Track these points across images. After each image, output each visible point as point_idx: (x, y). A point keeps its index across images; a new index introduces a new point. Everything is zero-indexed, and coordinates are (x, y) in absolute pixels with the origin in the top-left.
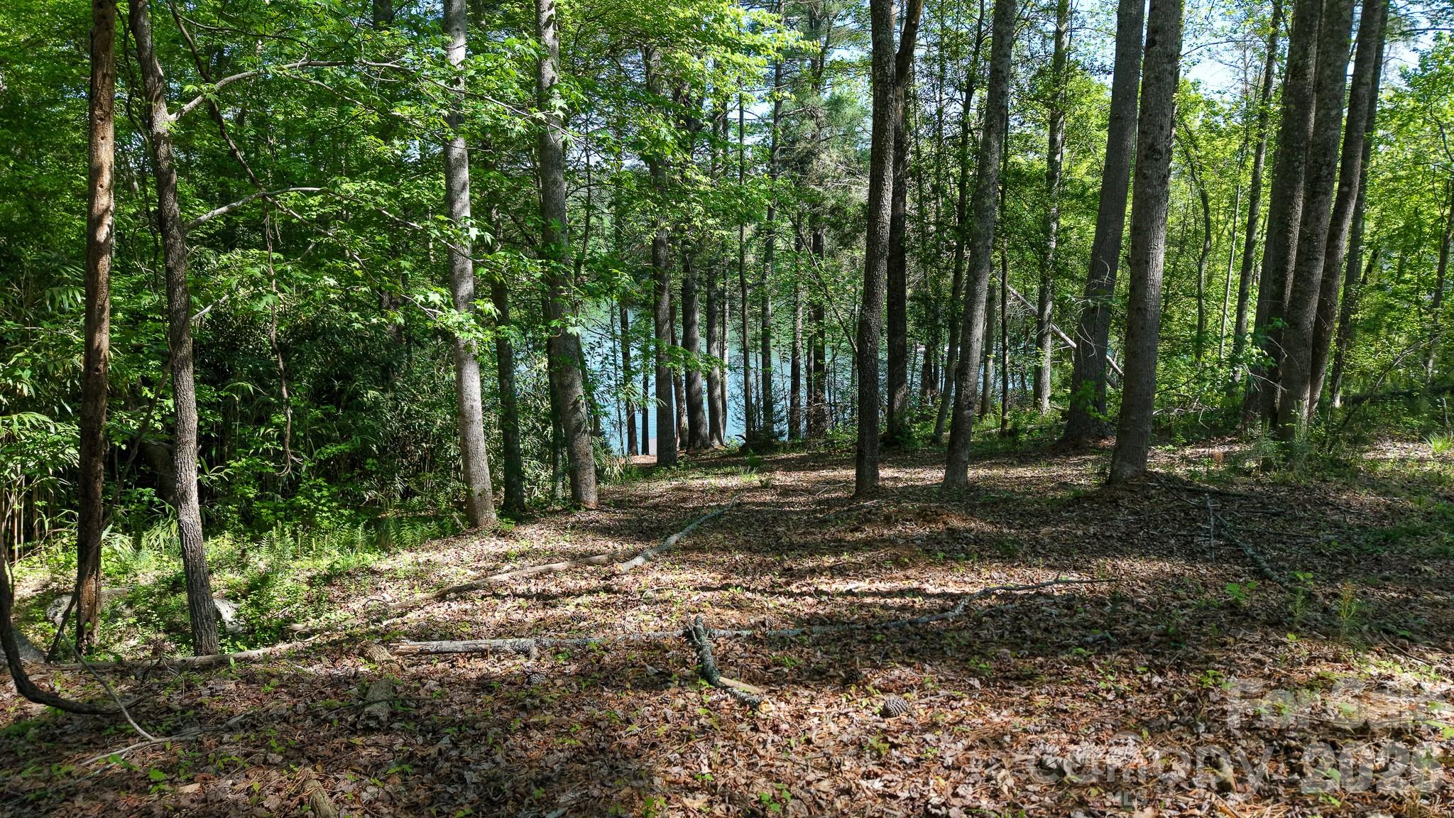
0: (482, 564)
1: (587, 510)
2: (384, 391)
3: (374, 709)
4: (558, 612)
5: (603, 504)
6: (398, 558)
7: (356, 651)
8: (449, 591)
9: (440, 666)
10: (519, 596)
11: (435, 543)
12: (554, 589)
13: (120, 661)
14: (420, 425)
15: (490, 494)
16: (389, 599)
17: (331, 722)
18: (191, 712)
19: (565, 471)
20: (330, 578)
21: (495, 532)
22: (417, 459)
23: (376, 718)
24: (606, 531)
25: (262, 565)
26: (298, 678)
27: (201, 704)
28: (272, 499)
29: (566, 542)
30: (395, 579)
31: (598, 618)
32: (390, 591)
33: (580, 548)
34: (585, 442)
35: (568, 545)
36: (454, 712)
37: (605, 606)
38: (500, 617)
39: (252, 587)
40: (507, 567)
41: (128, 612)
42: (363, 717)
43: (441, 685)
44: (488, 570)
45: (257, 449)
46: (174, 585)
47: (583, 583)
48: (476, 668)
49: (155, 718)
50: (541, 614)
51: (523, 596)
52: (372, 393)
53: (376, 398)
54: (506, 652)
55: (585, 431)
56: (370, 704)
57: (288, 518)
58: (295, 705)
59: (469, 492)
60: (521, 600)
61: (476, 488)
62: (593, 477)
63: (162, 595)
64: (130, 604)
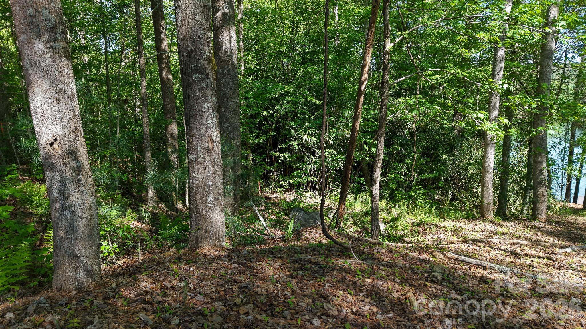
0: (484, 233)
1: (540, 222)
2: (450, 156)
3: (436, 274)
4: (522, 261)
5: (548, 221)
6: (448, 223)
7: (429, 252)
8: (469, 240)
9: (464, 267)
10: (502, 250)
11: (464, 220)
12: (520, 252)
13: (348, 234)
14: (462, 172)
15: (492, 204)
16: (442, 238)
17: (419, 274)
18: (370, 255)
19: (530, 202)
20: (420, 224)
21: (491, 221)
22: (459, 186)
23: (437, 278)
24: (550, 233)
25: (396, 214)
26: (407, 255)
27: (374, 254)
28: (401, 191)
29: (527, 233)
30: (445, 230)
31: (543, 269)
32: (443, 235)
33: (534, 237)
34: (544, 190)
35: (528, 235)
36: (469, 286)
37: (547, 265)
38: (492, 256)
39: (392, 221)
40: (496, 237)
41: (351, 219)
42: (431, 276)
43: (464, 275)
44: (487, 236)
45: (398, 172)
46: (366, 214)
47: (536, 253)
48: (480, 273)
49: (360, 254)
50: (513, 260)
51: (504, 250)
52: (444, 156)
53: (446, 158)
54: (495, 270)
55: (544, 185)
56: (434, 272)
57: (406, 199)
58: (405, 264)
59: (482, 202)
60: (503, 252)
61: (486, 201)
62: (545, 207)
63: (362, 216)
64: (352, 217)
